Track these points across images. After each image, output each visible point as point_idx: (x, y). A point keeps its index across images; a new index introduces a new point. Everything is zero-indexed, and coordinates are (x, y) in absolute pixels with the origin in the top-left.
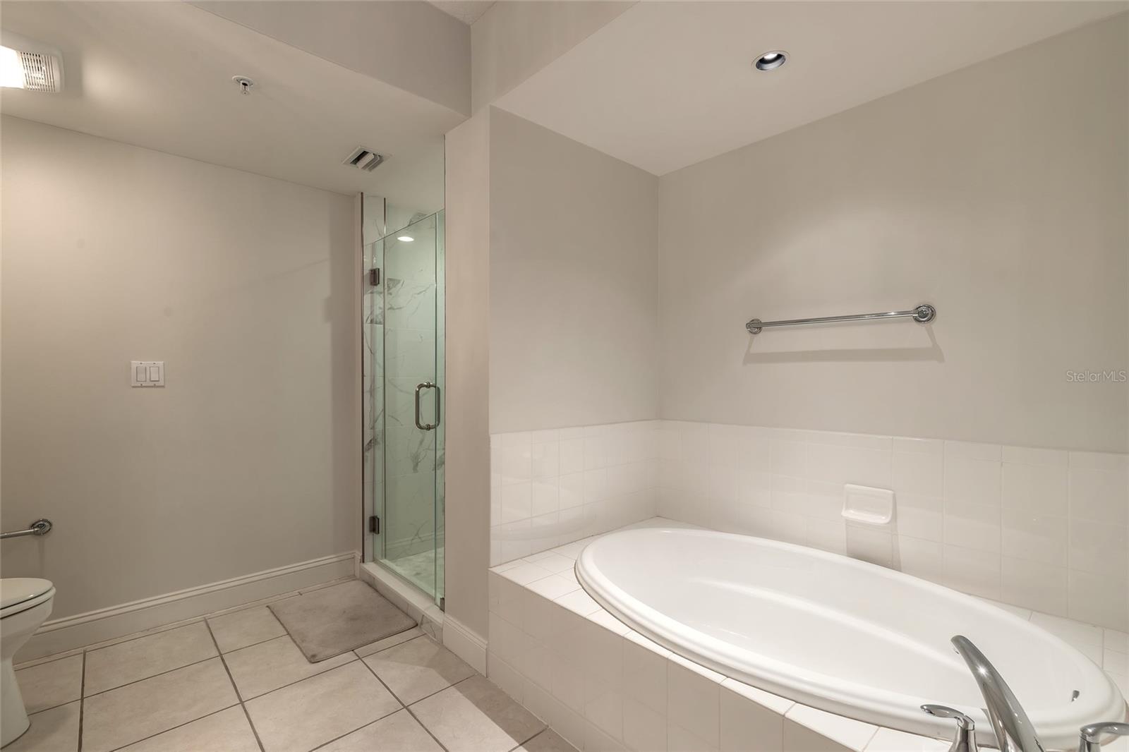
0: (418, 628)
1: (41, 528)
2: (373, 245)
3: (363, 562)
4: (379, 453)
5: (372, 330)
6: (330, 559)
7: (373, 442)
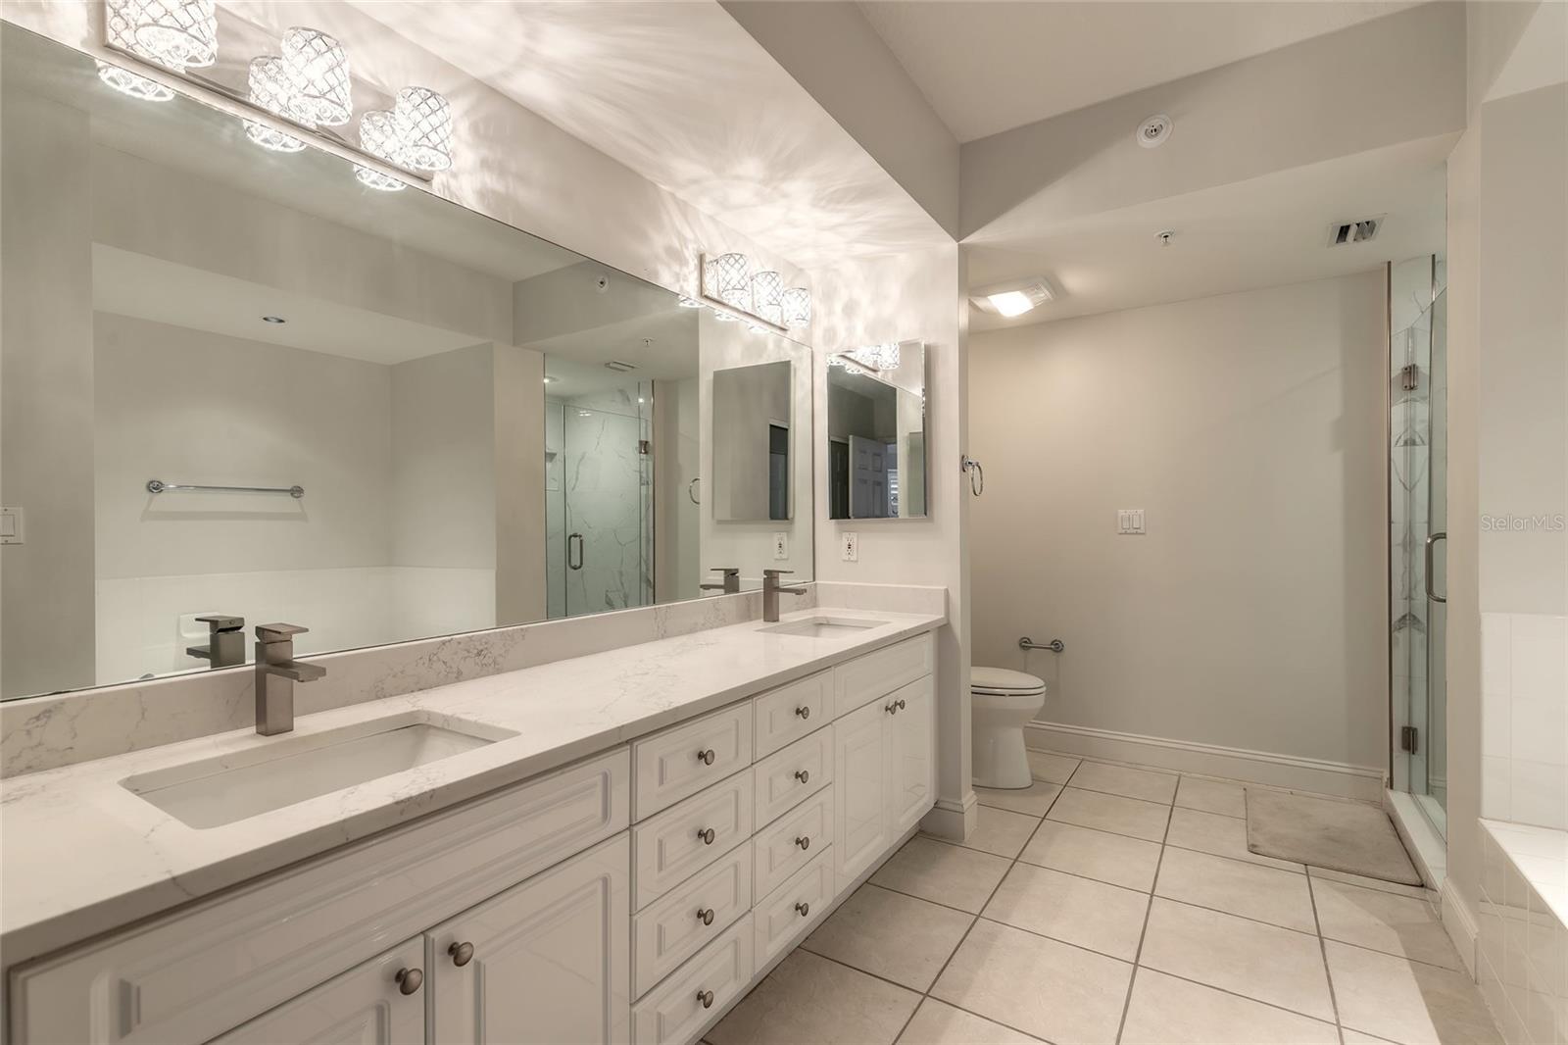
0: (1423, 889)
1: (1058, 648)
2: (1411, 332)
3: (1391, 788)
6: (1342, 767)
7: (1410, 619)
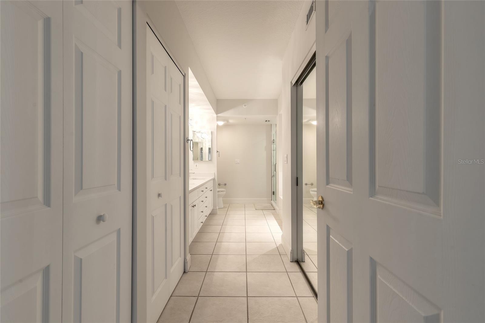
0: (274, 210)
1: (225, 185)
2: (274, 134)
3: (271, 200)
4: (275, 178)
5: (273, 153)
7: (273, 176)
